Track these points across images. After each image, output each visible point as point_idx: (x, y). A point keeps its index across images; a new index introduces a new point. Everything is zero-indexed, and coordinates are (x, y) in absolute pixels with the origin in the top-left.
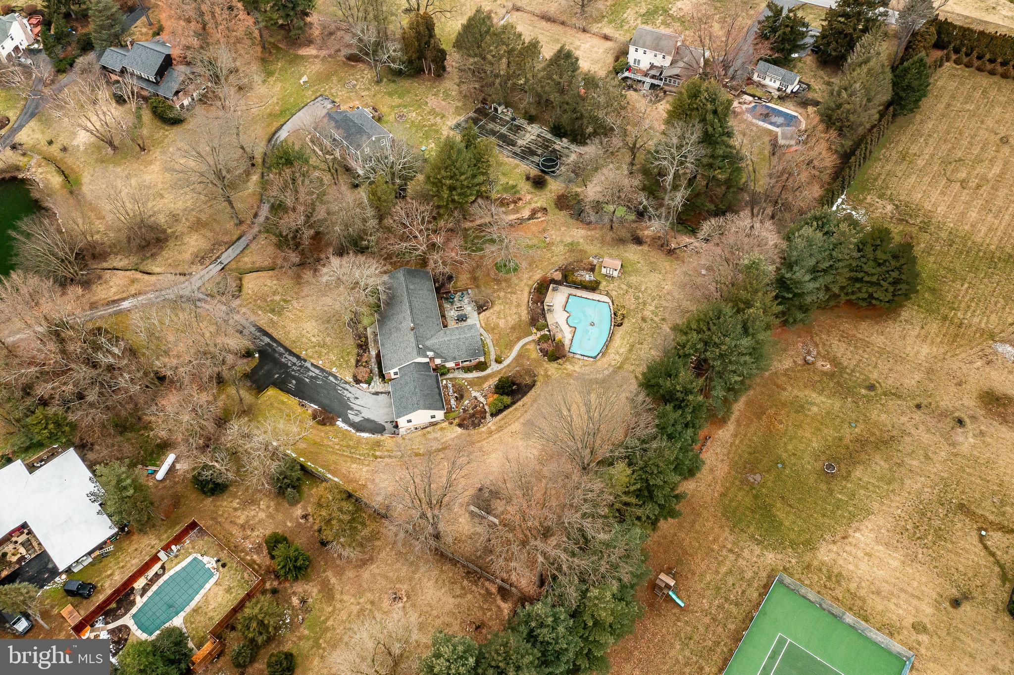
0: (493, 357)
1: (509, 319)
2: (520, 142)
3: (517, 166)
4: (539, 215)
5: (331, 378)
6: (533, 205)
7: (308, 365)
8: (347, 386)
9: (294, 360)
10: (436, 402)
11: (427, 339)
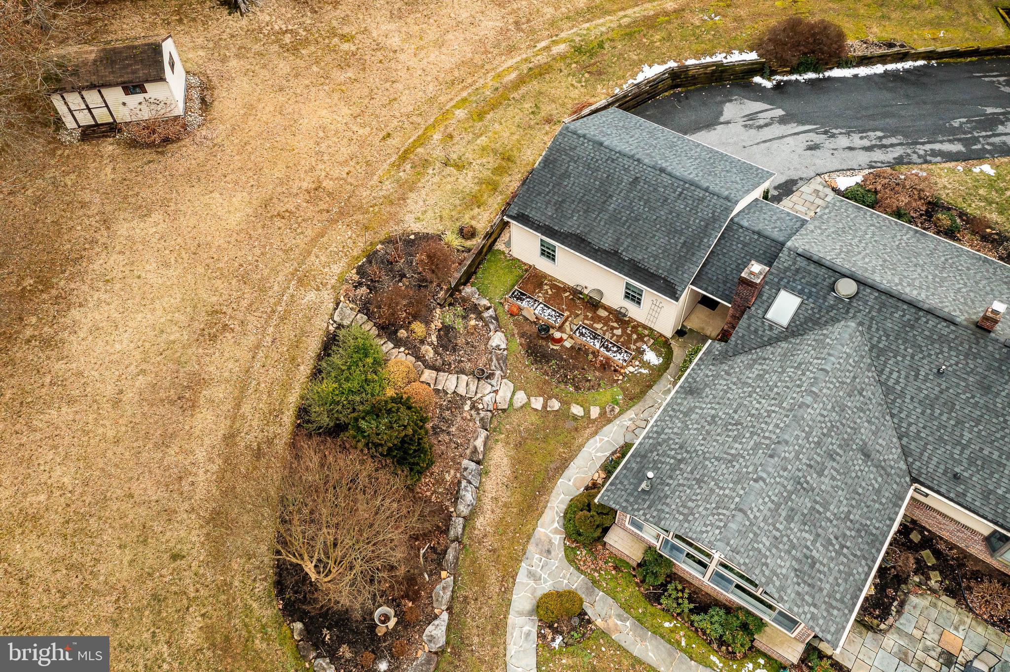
0: (603, 610)
5: (954, 148)
10: (559, 206)
11: (877, 352)
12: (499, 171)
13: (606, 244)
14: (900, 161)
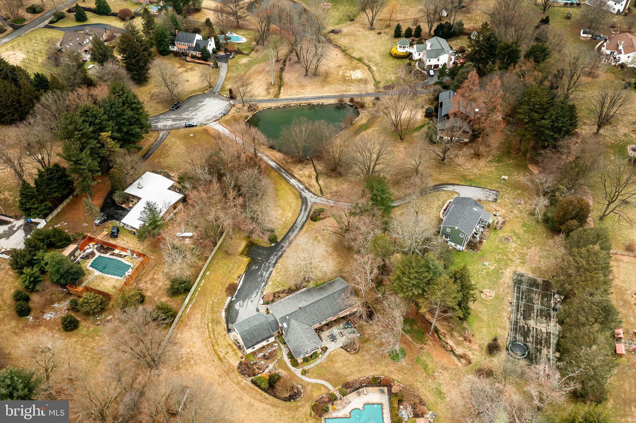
0: (306, 368)
1: (344, 369)
2: (532, 323)
3: (504, 328)
4: (464, 361)
5: (264, 284)
6: (470, 354)
7: (271, 269)
8: (260, 293)
9: (273, 262)
10: (251, 342)
11: (296, 320)
12: (232, 347)
13: (261, 339)
14: (262, 292)
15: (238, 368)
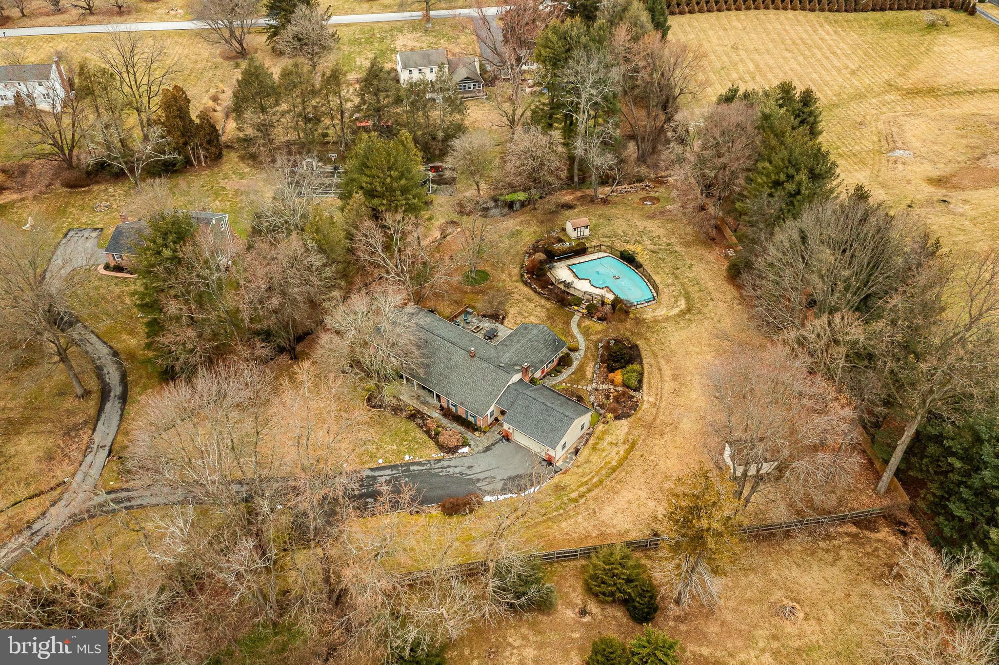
1: (536, 313)
4: (450, 230)
7: (366, 473)
15: (628, 416)
